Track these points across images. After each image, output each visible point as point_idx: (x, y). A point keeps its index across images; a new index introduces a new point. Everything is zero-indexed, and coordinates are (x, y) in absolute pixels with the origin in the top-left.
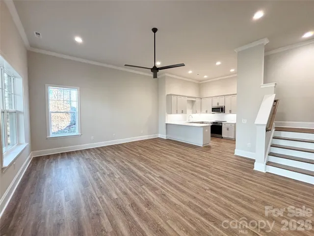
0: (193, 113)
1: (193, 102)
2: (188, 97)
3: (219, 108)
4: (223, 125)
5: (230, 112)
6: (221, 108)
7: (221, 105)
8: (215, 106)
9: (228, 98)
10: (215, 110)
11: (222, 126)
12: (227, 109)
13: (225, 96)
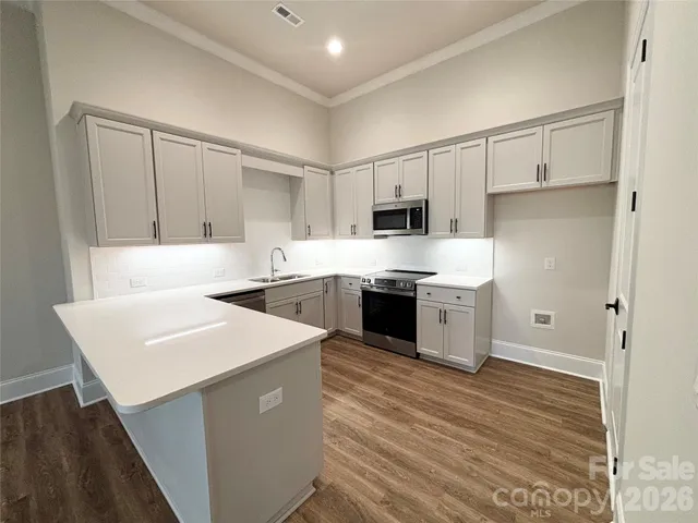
0: (296, 237)
1: (292, 183)
2: (248, 151)
3: (403, 212)
4: (421, 295)
5: (455, 228)
6: (413, 210)
7: (412, 195)
8: (388, 201)
9: (442, 161)
10: (385, 220)
11: (413, 300)
12: (438, 216)
13: (427, 148)
